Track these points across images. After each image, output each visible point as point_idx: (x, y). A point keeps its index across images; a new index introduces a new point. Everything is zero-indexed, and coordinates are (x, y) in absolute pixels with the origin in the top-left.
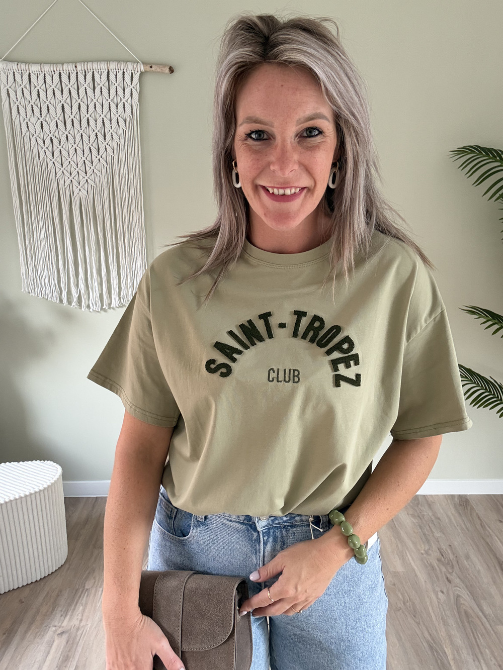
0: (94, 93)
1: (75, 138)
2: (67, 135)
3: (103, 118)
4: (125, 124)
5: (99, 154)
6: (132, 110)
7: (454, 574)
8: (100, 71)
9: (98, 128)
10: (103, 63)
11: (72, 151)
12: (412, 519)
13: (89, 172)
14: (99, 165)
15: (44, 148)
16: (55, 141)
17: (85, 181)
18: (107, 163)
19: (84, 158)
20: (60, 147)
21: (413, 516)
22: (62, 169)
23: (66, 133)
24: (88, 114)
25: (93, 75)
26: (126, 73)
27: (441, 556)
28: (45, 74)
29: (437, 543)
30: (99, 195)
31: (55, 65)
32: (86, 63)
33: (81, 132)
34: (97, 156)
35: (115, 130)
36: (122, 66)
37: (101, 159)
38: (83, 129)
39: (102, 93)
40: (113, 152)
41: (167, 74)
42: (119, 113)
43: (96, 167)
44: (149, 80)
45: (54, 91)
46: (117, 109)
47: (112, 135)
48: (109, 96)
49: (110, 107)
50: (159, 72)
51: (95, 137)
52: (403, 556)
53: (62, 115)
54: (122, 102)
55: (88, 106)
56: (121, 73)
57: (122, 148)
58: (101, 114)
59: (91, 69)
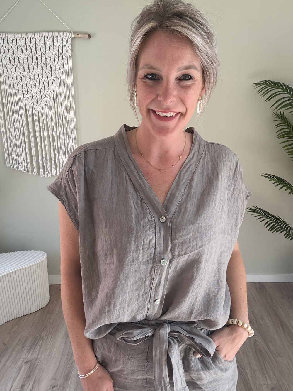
0: (45, 50)
1: (34, 77)
3: (51, 65)
4: (64, 68)
5: (48, 86)
6: (67, 60)
8: (48, 37)
9: (48, 71)
11: (33, 84)
13: (43, 96)
14: (49, 92)
15: (17, 82)
16: (23, 79)
17: (41, 101)
18: (53, 91)
19: (40, 88)
20: (26, 82)
23: (30, 74)
25: (45, 39)
26: (63, 38)
28: (17, 39)
30: (49, 109)
31: (22, 34)
33: (38, 73)
35: (58, 72)
36: (61, 34)
37: (49, 88)
38: (39, 71)
39: (50, 50)
41: (87, 38)
42: (60, 62)
43: (47, 93)
45: (22, 49)
46: (59, 59)
47: (56, 75)
48: (54, 52)
49: (54, 58)
50: (83, 38)
53: (27, 63)
54: (61, 55)
55: (42, 58)
56: (61, 38)
57: (62, 82)
58: (50, 63)
59: (44, 36)
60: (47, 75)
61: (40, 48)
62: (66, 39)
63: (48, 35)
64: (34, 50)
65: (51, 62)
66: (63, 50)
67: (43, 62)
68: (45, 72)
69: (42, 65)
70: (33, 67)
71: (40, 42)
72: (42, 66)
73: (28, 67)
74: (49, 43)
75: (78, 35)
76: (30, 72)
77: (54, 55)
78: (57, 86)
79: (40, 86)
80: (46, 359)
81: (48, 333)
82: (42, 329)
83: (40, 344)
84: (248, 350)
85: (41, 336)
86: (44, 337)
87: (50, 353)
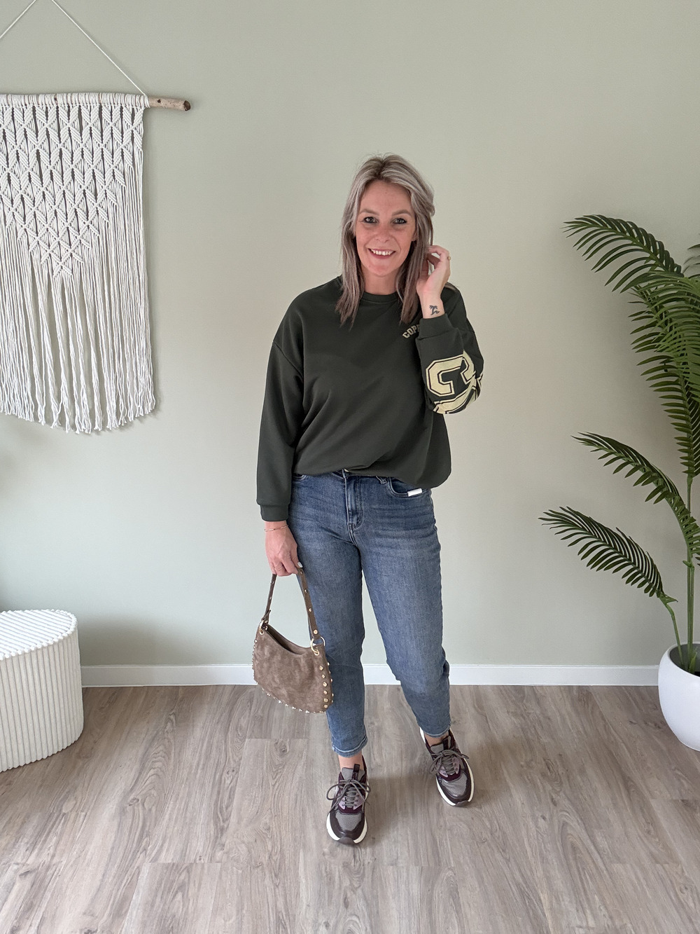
0: (81, 136)
1: (54, 196)
2: (43, 192)
3: (93, 170)
4: (124, 178)
5: (88, 220)
6: (133, 159)
7: (561, 794)
8: (88, 105)
9: (87, 184)
10: (93, 95)
11: (51, 214)
12: (513, 718)
13: (74, 242)
14: (88, 233)
15: (13, 210)
16: (28, 201)
17: (69, 255)
18: (99, 231)
19: (67, 225)
20: (34, 209)
21: (515, 715)
22: (37, 239)
23: (44, 189)
24: (72, 163)
25: (80, 110)
26: (124, 108)
27: (547, 769)
28: (13, 109)
29: (543, 752)
30: (88, 274)
31: (26, 97)
32: (69, 95)
33: (63, 188)
34: (86, 222)
35: (110, 187)
36: (119, 99)
37: (91, 226)
38: (65, 183)
40: (108, 216)
41: (181, 110)
42: (116, 163)
43: (84, 237)
44: (157, 120)
45: (25, 131)
48: (102, 140)
49: (103, 155)
50: (170, 108)
51: (83, 195)
52: (495, 769)
53: (37, 164)
54: (119, 149)
55: (73, 153)
56: (118, 108)
57: (120, 210)
58: (91, 165)
59: (77, 102)
60: (84, 193)
61: (69, 131)
62: (131, 110)
63: (87, 100)
64: (54, 135)
65: (95, 165)
66: (122, 137)
67: (74, 163)
68: (81, 187)
69: (73, 169)
70: (51, 173)
71: (69, 116)
72: (73, 172)
73: (38, 173)
74: (90, 119)
75: (159, 101)
76: (45, 186)
77: (103, 146)
78: (107, 221)
80: (72, 866)
81: (78, 804)
82: (63, 795)
83: (59, 830)
84: (545, 846)
85: (61, 810)
86: (68, 813)
87: (81, 852)
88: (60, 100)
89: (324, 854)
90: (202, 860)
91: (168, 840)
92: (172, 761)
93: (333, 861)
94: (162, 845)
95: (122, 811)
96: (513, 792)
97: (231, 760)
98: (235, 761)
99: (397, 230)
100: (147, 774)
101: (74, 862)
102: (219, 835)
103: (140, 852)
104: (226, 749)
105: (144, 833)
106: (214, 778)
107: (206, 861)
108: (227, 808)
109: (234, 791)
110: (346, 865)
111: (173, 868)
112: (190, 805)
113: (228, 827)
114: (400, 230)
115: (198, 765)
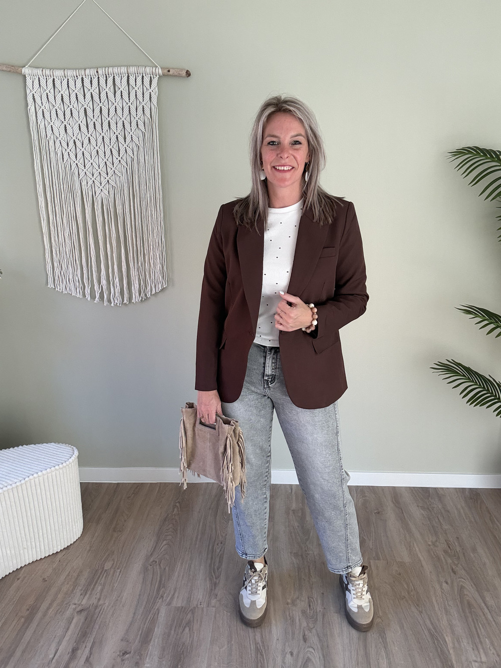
0: (115, 97)
1: (96, 141)
2: (89, 138)
3: (123, 121)
4: (144, 126)
5: (119, 156)
6: (151, 112)
7: (460, 566)
8: (120, 75)
9: (119, 131)
10: (123, 67)
11: (94, 153)
12: (422, 511)
13: (110, 172)
14: (119, 166)
15: (68, 150)
16: (79, 144)
17: (107, 181)
18: (127, 164)
19: (105, 160)
20: (83, 150)
21: (423, 508)
22: (85, 170)
23: (89, 135)
25: (114, 79)
26: (145, 77)
27: (448, 547)
28: (68, 79)
29: (445, 535)
30: (119, 194)
31: (77, 71)
32: (107, 69)
33: (103, 134)
34: (118, 158)
35: (135, 133)
36: (142, 70)
37: (121, 160)
38: (104, 132)
39: (122, 97)
40: (133, 154)
41: (184, 77)
42: (139, 116)
43: (117, 168)
45: (77, 95)
46: (137, 112)
47: (132, 138)
48: (129, 99)
49: (130, 110)
50: (175, 76)
52: (410, 547)
53: (85, 118)
54: (141, 105)
55: (109, 110)
56: (140, 77)
57: (141, 149)
58: (121, 117)
59: (112, 73)
60: (117, 138)
61: (107, 94)
62: (149, 78)
63: (119, 72)
64: (96, 98)
65: (124, 117)
66: (143, 97)
67: (110, 117)
68: (114, 133)
69: (109, 121)
70: (94, 124)
71: (106, 83)
72: (109, 123)
73: (85, 124)
74: (122, 85)
75: (169, 71)
76: (90, 133)
77: (130, 104)
78: (133, 157)
79: (105, 156)
80: (112, 607)
81: (115, 563)
82: (105, 556)
83: (102, 581)
84: (448, 602)
85: (103, 568)
86: (108, 569)
87: (119, 597)
88: (100, 72)
89: (288, 604)
90: (202, 605)
91: (178, 590)
92: (179, 535)
93: (294, 608)
94: (174, 594)
95: (145, 570)
96: (424, 563)
97: (219, 535)
98: (222, 536)
99: (295, 149)
100: (162, 544)
101: (114, 604)
102: (213, 588)
103: (158, 599)
104: (216, 528)
105: (161, 585)
106: (208, 548)
107: (205, 606)
108: (218, 569)
109: (223, 558)
110: (304, 612)
111: (182, 610)
112: (192, 566)
113: (219, 582)
114: (297, 150)
115: (197, 538)
